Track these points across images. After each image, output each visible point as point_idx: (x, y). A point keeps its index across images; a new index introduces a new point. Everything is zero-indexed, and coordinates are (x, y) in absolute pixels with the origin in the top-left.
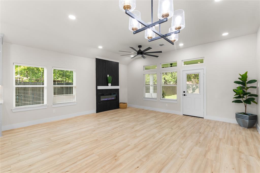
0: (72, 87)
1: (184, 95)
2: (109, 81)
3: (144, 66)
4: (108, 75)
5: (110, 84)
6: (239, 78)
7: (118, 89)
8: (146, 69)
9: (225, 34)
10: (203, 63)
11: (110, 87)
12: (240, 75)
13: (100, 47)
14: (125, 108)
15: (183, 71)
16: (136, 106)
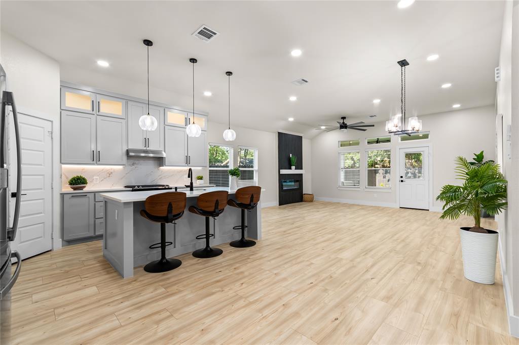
0: (253, 171)
1: (402, 181)
2: (292, 163)
3: (339, 141)
4: (291, 155)
5: (293, 167)
6: (474, 159)
7: (301, 175)
8: (341, 146)
9: (457, 106)
10: (427, 139)
11: (293, 171)
12: (475, 154)
13: (291, 119)
14: (311, 201)
15: (400, 149)
16: (327, 199)
